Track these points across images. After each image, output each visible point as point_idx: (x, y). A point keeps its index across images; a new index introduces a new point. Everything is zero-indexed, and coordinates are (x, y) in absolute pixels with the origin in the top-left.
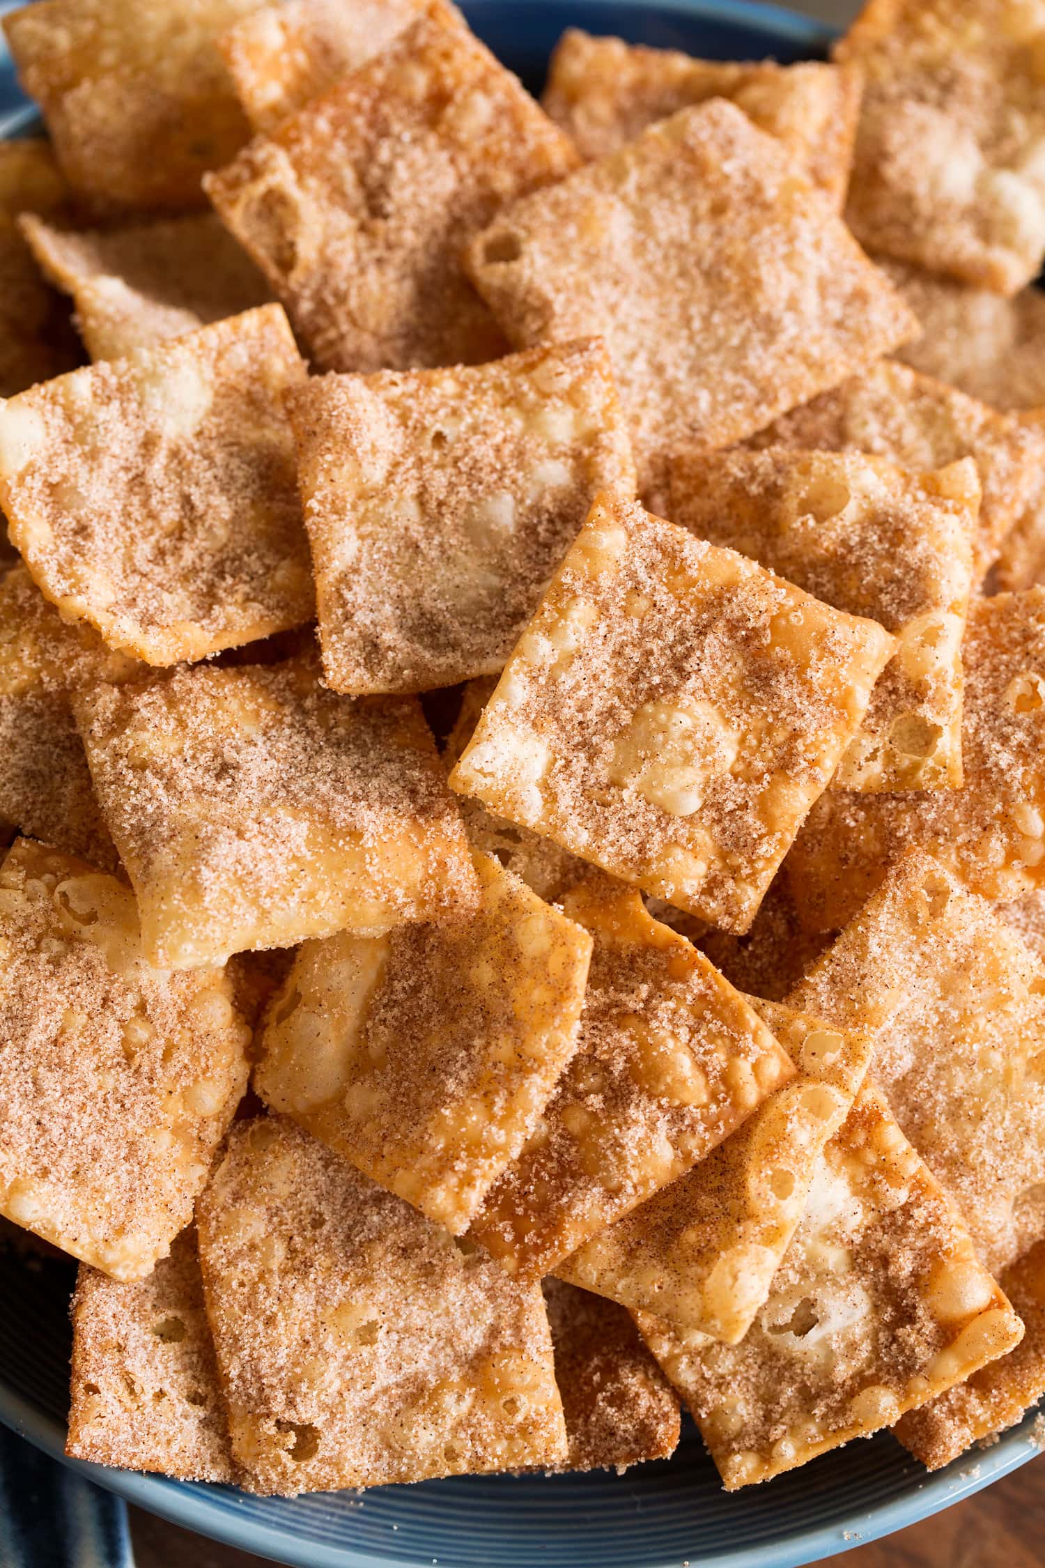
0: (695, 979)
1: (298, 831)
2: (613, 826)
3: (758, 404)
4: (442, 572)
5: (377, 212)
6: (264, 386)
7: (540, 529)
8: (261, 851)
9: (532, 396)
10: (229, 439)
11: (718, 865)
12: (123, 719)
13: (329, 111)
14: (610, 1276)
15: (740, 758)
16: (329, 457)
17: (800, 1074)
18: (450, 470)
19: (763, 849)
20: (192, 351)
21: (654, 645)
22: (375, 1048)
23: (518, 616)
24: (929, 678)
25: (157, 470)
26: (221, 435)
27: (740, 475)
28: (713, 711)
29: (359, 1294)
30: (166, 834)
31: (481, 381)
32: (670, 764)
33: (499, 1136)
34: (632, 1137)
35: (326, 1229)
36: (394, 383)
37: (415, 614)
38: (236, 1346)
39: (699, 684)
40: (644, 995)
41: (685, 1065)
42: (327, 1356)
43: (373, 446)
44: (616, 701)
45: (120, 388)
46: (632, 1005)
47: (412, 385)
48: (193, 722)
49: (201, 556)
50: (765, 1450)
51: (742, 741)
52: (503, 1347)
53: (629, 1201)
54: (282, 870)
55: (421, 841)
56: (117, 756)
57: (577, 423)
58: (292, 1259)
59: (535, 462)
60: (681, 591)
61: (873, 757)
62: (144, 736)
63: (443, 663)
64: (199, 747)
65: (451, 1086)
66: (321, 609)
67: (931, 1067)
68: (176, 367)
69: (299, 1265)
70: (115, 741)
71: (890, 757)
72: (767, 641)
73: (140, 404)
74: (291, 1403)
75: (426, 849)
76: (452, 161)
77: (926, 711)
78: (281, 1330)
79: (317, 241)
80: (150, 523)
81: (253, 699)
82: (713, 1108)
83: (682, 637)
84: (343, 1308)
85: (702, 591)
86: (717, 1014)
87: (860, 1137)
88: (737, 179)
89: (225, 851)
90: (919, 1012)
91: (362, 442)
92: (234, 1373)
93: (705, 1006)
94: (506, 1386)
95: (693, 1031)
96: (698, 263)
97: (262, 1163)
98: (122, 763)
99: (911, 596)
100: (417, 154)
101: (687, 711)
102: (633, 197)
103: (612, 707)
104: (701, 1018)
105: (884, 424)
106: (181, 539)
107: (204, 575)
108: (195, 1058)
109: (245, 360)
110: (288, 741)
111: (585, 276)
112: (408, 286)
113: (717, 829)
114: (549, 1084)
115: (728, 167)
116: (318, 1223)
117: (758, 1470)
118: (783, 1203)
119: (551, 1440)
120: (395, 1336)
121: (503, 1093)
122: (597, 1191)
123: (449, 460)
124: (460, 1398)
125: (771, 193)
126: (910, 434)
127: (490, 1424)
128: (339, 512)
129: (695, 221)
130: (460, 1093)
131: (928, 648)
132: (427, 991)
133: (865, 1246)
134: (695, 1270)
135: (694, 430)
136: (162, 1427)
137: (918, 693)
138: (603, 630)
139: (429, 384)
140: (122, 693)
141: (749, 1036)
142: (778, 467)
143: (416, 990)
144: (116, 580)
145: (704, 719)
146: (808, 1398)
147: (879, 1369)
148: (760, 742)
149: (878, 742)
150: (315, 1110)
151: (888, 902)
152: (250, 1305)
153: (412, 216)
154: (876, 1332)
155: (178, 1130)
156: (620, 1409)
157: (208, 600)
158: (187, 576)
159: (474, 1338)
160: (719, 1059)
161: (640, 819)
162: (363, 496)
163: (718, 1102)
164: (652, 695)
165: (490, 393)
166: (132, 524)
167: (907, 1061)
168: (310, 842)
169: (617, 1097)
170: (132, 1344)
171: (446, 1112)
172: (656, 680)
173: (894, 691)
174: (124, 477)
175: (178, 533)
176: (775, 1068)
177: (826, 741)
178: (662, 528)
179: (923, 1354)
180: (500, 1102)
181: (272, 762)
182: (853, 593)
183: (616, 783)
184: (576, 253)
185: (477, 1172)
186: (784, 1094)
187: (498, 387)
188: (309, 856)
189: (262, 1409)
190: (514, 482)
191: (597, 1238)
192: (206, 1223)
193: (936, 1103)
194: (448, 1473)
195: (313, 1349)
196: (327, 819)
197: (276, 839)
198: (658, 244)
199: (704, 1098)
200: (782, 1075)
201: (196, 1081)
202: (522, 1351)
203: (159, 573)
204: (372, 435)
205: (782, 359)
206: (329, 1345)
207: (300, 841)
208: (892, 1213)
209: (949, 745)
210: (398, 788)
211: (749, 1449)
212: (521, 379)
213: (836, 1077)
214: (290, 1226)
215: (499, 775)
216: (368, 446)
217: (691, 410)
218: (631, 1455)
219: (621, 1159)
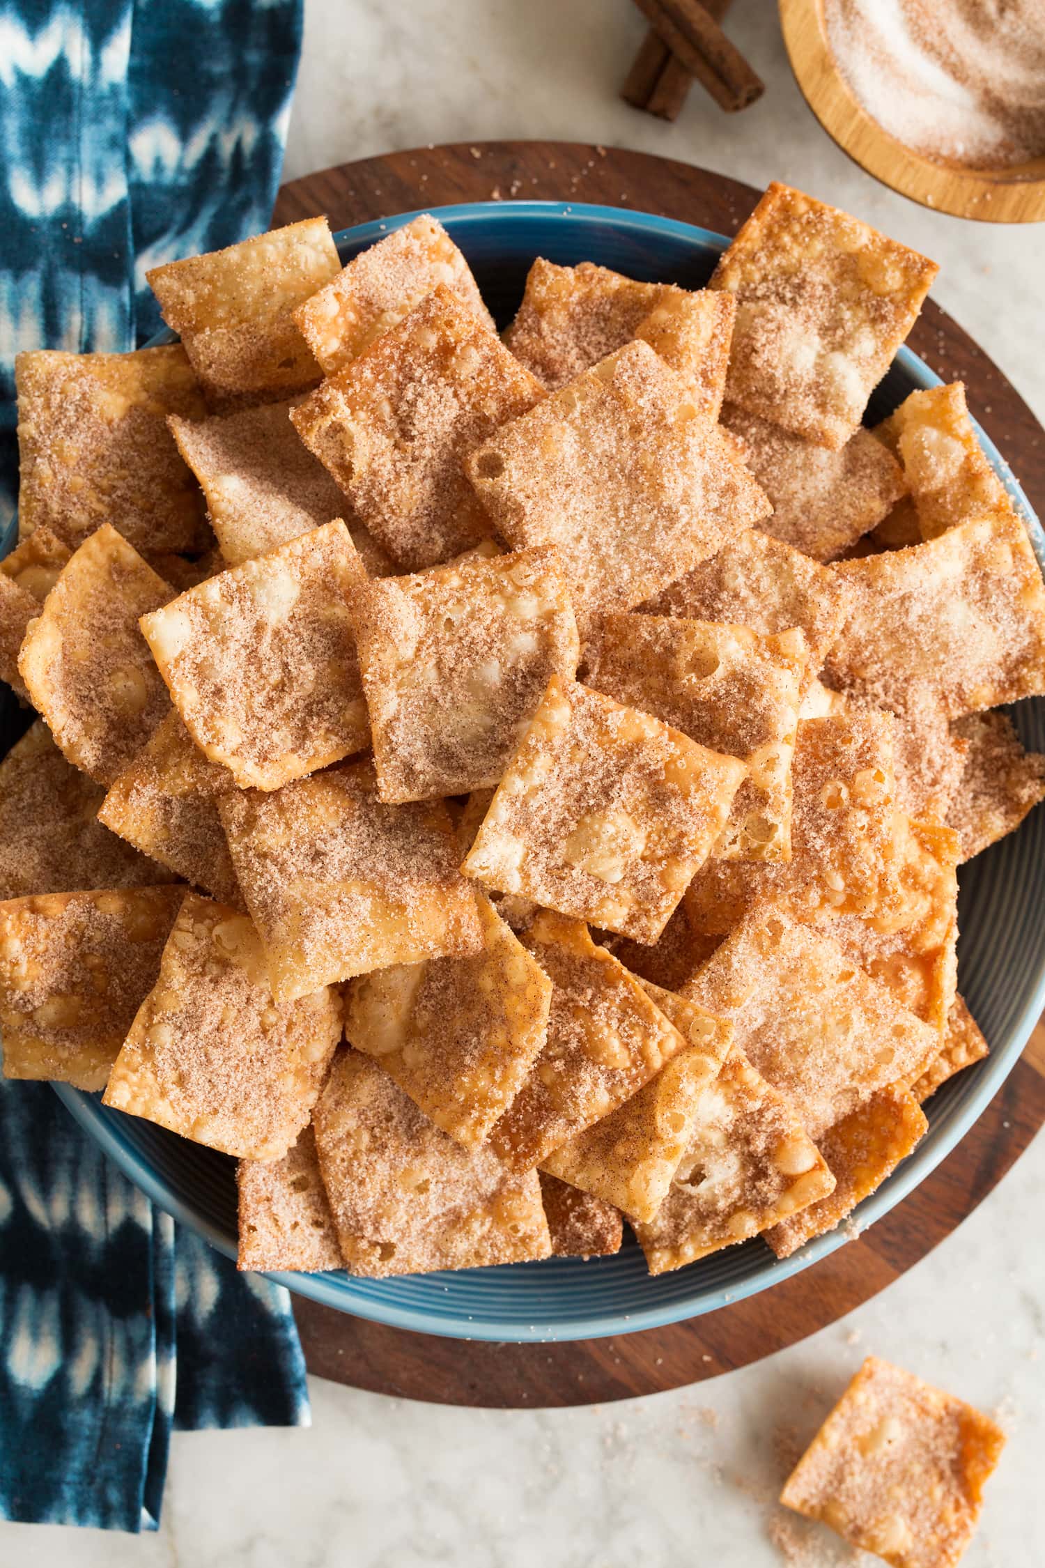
0: (621, 988)
1: (365, 906)
2: (567, 892)
3: (662, 573)
4: (454, 717)
5: (406, 435)
6: (333, 577)
7: (517, 684)
8: (341, 924)
9: (510, 589)
10: (311, 618)
11: (635, 908)
12: (250, 822)
13: (370, 362)
14: (572, 1171)
15: (647, 848)
16: (377, 646)
17: (689, 1046)
18: (457, 645)
19: (663, 903)
20: (286, 559)
21: (591, 780)
22: (420, 1024)
23: (503, 748)
24: (769, 790)
25: (265, 648)
26: (307, 616)
27: (648, 638)
28: (629, 820)
29: (417, 1162)
30: (281, 910)
31: (477, 576)
32: (602, 856)
33: (499, 1094)
34: (582, 1091)
35: (394, 1122)
36: (418, 585)
37: (437, 746)
38: (341, 1198)
39: (620, 804)
40: (589, 998)
41: (615, 1045)
42: (398, 1201)
43: (406, 635)
44: (566, 814)
45: (239, 589)
46: (581, 1004)
47: (431, 584)
48: (295, 826)
49: (296, 702)
50: (675, 1250)
51: (649, 836)
52: (509, 1191)
53: (582, 1125)
54: (355, 936)
55: (443, 905)
56: (247, 848)
57: (540, 606)
58: (374, 1142)
59: (512, 637)
60: (607, 746)
61: (734, 842)
62: (264, 837)
63: (455, 782)
64: (300, 840)
65: (468, 1060)
66: (375, 746)
67: (776, 1023)
68: (274, 575)
69: (378, 1147)
70: (246, 840)
71: (745, 840)
72: (662, 778)
73: (252, 601)
74: (377, 1230)
75: (448, 912)
76: (456, 395)
77: (768, 814)
78: (369, 1186)
79: (366, 459)
80: (262, 682)
81: (334, 801)
82: (634, 1071)
83: (608, 774)
84: (408, 1172)
85: (620, 746)
86: (636, 1011)
87: (730, 1076)
88: (648, 408)
89: (318, 927)
90: (767, 994)
91: (398, 635)
92: (340, 1212)
93: (630, 1007)
94: (511, 1217)
95: (621, 1021)
96: (622, 470)
97: (352, 1086)
98: (251, 853)
99: (759, 732)
100: (430, 393)
101: (613, 823)
102: (578, 422)
103: (565, 818)
104: (625, 1012)
105: (748, 577)
106: (283, 690)
107: (299, 715)
108: (307, 1028)
109: (321, 562)
110: (358, 831)
111: (546, 484)
112: (428, 482)
113: (634, 890)
114: (529, 1063)
115: (641, 402)
116: (389, 1118)
117: (671, 1262)
118: (677, 1135)
119: (541, 1246)
120: (440, 1186)
121: (500, 1068)
122: (562, 1121)
123: (456, 638)
124: (482, 1224)
125: (671, 420)
126: (765, 583)
127: (503, 1238)
128: (384, 680)
129: (621, 439)
130: (473, 1064)
131: (769, 773)
132: (451, 991)
133: (735, 1131)
134: (624, 1172)
135: (620, 594)
136: (297, 1244)
137: (763, 799)
138: (556, 771)
139: (442, 581)
140: (250, 800)
141: (656, 1026)
142: (674, 632)
143: (446, 988)
144: (242, 726)
145: (623, 827)
146: (702, 1218)
147: (746, 1201)
148: (660, 838)
149: (737, 831)
150: (385, 1056)
151: (744, 936)
152: (348, 1173)
153: (429, 437)
154: (744, 1181)
155: (298, 1073)
156: (584, 1223)
157: (303, 735)
158: (288, 715)
159: (490, 1185)
160: (637, 1040)
161: (584, 886)
162: (400, 667)
163: (636, 1067)
164: (589, 810)
165: (483, 585)
166: (250, 683)
167: (761, 1020)
168: (373, 913)
169: (575, 1061)
170: (276, 1196)
171: (465, 1079)
172: (592, 802)
173: (748, 797)
174: (244, 653)
175: (281, 687)
176: (672, 1044)
177: (702, 838)
178: (594, 700)
179: (772, 1196)
180: (498, 1074)
181: (348, 849)
182: (722, 724)
183: (567, 865)
184: (540, 465)
185: (485, 1117)
186: (679, 1058)
187: (487, 581)
188: (372, 925)
189: (359, 1234)
190: (499, 650)
191: (563, 1146)
192: (319, 1121)
193: (779, 1044)
194: (477, 1266)
195: (389, 1196)
196: (383, 895)
197: (348, 913)
198: (596, 456)
199: (628, 1064)
200: (677, 1048)
201: (308, 1042)
202: (521, 1193)
203: (270, 716)
204: (404, 629)
205: (678, 539)
206: (399, 1195)
207: (366, 914)
208: (752, 1113)
209: (783, 835)
210: (429, 863)
211: (666, 1247)
212: (503, 577)
213: (711, 1050)
214: (372, 1121)
215: (492, 868)
216: (402, 637)
217: (617, 580)
218: (591, 1251)
219: (576, 1104)
